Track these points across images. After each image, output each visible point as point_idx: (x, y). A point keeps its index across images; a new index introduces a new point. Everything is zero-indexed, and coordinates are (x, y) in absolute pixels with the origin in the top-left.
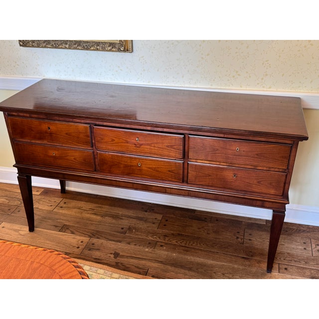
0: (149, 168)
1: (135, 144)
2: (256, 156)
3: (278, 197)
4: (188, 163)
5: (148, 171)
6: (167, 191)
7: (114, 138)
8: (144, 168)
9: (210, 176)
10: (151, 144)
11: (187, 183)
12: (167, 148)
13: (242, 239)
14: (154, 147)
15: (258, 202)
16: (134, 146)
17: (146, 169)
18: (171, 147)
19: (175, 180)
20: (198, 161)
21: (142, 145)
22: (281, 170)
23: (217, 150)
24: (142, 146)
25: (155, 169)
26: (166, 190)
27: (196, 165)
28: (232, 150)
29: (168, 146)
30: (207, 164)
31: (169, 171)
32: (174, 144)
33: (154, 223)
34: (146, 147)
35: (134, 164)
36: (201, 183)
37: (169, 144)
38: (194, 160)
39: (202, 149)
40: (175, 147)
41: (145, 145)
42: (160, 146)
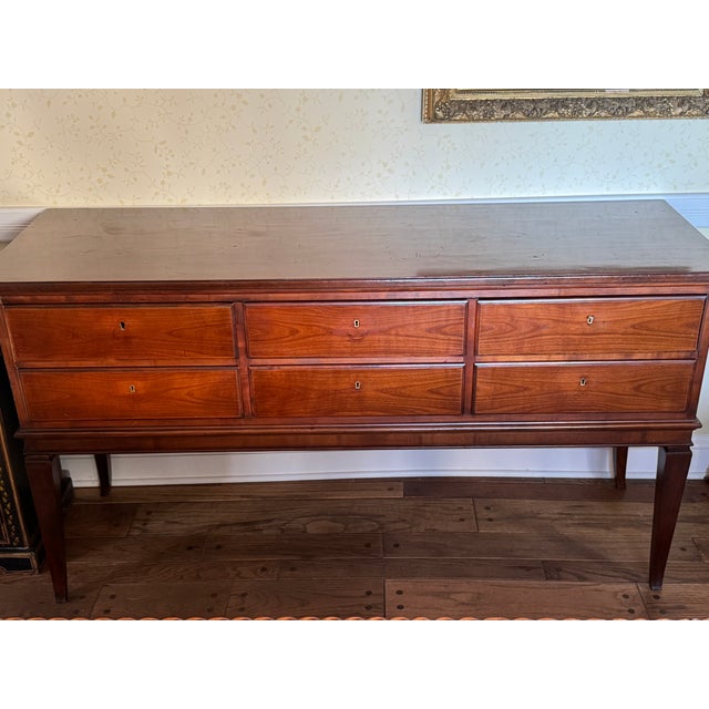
0: (382, 391)
1: (349, 336)
2: (631, 330)
3: (678, 416)
4: (475, 367)
5: (379, 398)
6: (424, 441)
7: (296, 327)
8: (370, 391)
9: (526, 389)
10: (390, 329)
11: (472, 412)
12: (431, 335)
14: (397, 335)
16: (348, 338)
17: (374, 393)
18: (439, 330)
19: (445, 411)
20: (500, 358)
21: (367, 334)
22: (683, 355)
24: (367, 338)
25: (396, 393)
26: (420, 438)
27: (494, 369)
28: (578, 323)
29: (429, 331)
30: (520, 362)
31: (431, 391)
32: (444, 323)
34: (377, 337)
35: (344, 386)
36: (506, 409)
37: (431, 325)
38: (489, 358)
39: (510, 328)
40: (447, 329)
41: (373, 333)
42: (411, 331)
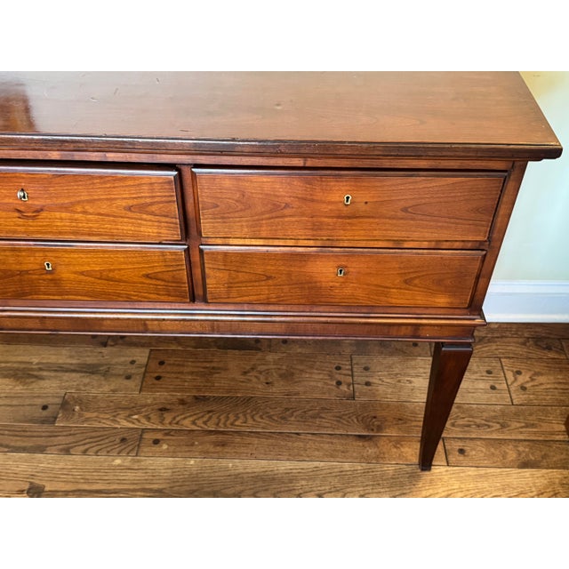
0: (82, 273)
1: (19, 211)
2: (400, 214)
3: (457, 311)
4: (201, 251)
5: (80, 282)
6: (150, 327)
8: (65, 273)
9: (269, 278)
10: (73, 204)
11: (205, 301)
12: (130, 214)
13: (349, 385)
14: (85, 212)
15: (404, 328)
16: (17, 214)
17: (72, 276)
18: (142, 208)
19: (171, 299)
20: (232, 241)
21: (42, 210)
22: (469, 245)
23: (287, 205)
24: (44, 214)
25: (101, 276)
26: (145, 325)
27: (226, 254)
28: (330, 203)
29: (129, 208)
30: (257, 247)
31: (147, 276)
32: (148, 200)
33: (128, 377)
34: (58, 215)
35: (30, 267)
36: (246, 298)
37: (131, 202)
38: (219, 241)
39: (240, 207)
40: (153, 208)
41: (51, 209)
42: (104, 208)
